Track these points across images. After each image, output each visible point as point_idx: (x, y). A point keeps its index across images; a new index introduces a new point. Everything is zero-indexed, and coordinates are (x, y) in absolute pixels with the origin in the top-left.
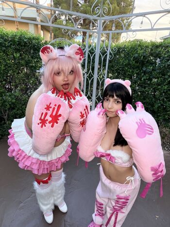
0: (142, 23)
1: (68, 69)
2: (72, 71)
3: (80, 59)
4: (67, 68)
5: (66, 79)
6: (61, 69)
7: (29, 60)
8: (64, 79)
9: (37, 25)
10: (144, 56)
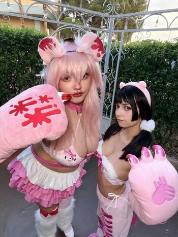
0: (157, 22)
1: (81, 72)
2: (87, 74)
3: (99, 55)
4: (79, 70)
5: (78, 87)
6: (70, 72)
7: (34, 60)
8: (75, 86)
9: (43, 23)
10: (158, 58)
